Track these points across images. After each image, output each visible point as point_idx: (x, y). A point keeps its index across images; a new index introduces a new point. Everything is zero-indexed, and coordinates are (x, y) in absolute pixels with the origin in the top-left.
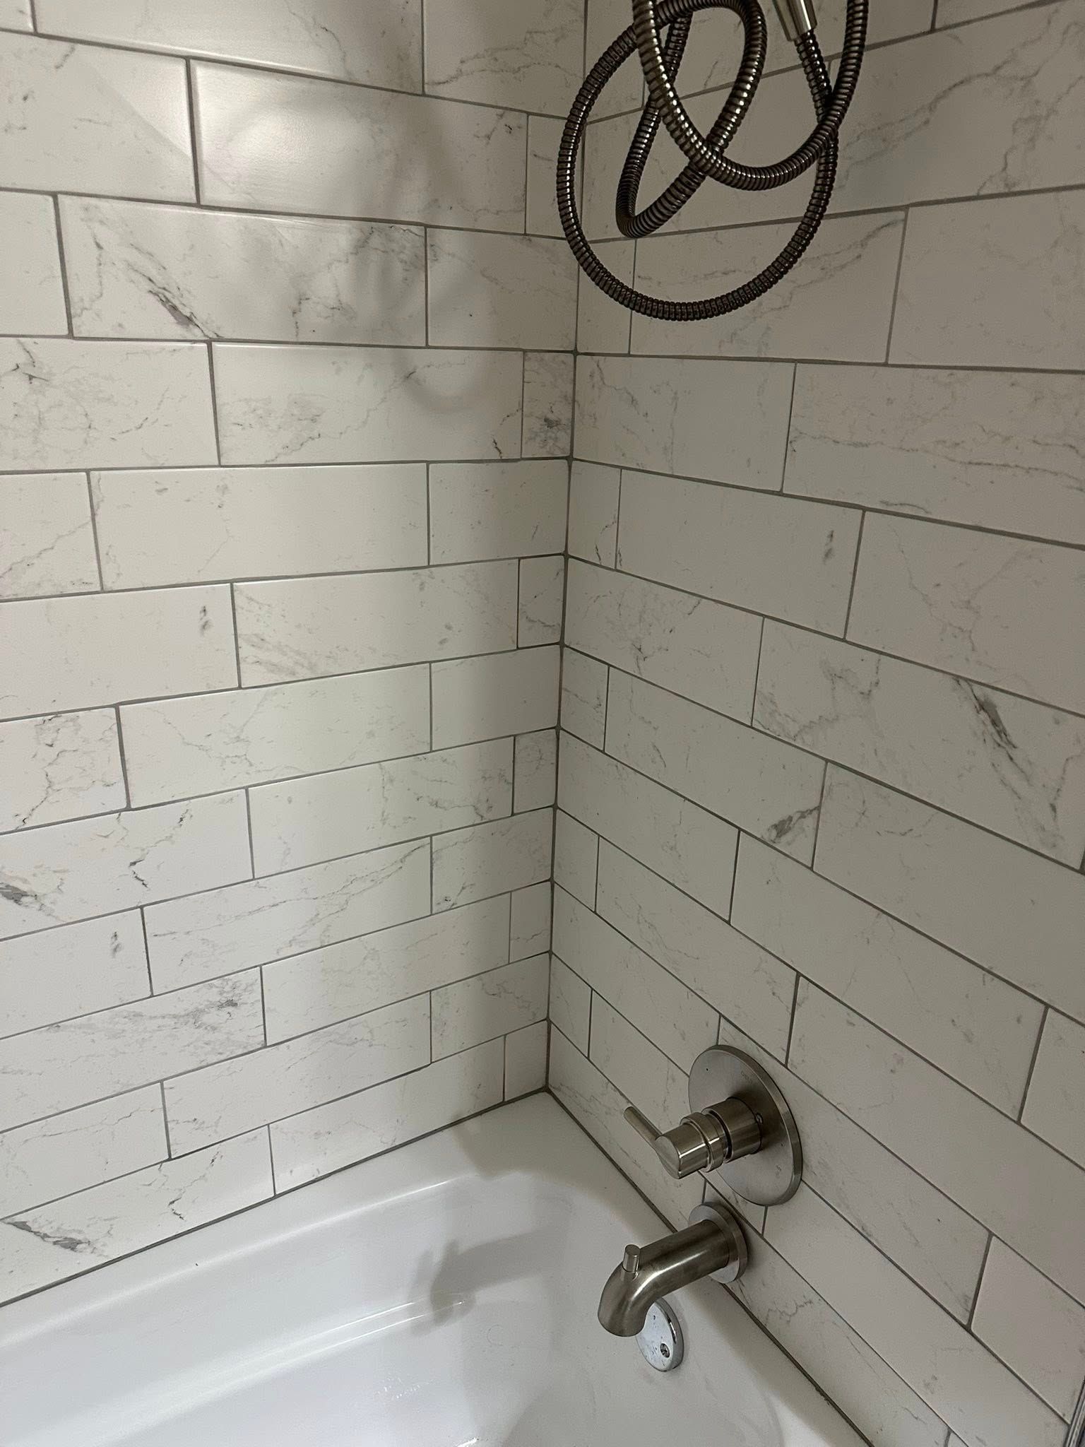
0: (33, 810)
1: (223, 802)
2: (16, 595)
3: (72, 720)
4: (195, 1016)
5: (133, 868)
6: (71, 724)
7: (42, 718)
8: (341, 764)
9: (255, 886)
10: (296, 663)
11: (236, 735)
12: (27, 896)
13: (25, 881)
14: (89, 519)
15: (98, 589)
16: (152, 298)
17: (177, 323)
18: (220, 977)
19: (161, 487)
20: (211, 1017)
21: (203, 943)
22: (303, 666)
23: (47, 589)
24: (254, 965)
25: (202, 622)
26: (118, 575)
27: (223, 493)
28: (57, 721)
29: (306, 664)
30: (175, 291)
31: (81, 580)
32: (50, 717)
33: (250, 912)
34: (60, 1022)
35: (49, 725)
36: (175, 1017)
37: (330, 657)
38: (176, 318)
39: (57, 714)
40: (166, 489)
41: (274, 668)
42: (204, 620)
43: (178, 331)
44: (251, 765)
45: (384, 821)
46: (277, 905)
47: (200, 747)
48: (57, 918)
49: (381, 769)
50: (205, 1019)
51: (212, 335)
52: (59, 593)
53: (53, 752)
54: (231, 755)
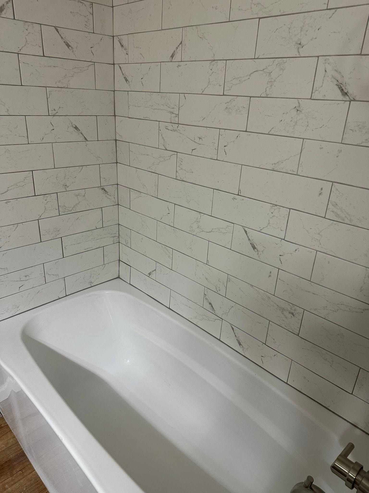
0: (264, 228)
1: (309, 251)
2: (277, 170)
3: (279, 208)
4: (283, 310)
5: (280, 257)
6: (278, 209)
7: (272, 205)
8: (350, 260)
9: (310, 284)
10: (346, 217)
11: (319, 232)
12: (256, 249)
13: (257, 245)
14: (300, 153)
15: (296, 174)
16: (336, 87)
17: (342, 95)
18: (293, 304)
19: (321, 147)
20: (286, 313)
21: (291, 290)
22: (348, 219)
23: (284, 171)
24: (303, 308)
25: (320, 192)
26: (302, 171)
27: (340, 153)
28: (276, 207)
29: (349, 218)
30: (344, 84)
31: (293, 170)
32: (274, 205)
33: (306, 291)
34: (254, 286)
35: (273, 207)
36: (278, 306)
37: (359, 220)
38: (342, 93)
39: (276, 205)
40: (323, 148)
41: (337, 215)
42: (321, 192)
43: (341, 97)
44: (320, 244)
45: (361, 291)
46: (315, 294)
47: (307, 231)
48: (260, 259)
49: (366, 270)
50: (285, 312)
51: (352, 99)
52: (286, 172)
53: (273, 215)
54: (315, 238)
